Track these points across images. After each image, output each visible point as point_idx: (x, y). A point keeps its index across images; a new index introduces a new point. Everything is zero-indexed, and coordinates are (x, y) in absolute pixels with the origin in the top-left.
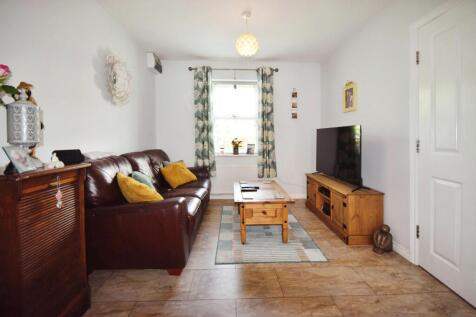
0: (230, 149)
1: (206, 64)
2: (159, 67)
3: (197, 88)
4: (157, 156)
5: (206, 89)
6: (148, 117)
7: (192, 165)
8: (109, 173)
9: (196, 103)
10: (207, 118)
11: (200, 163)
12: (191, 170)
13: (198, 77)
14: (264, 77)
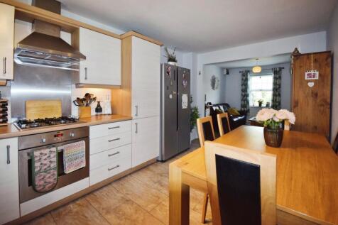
0: (257, 105)
1: (247, 69)
2: (228, 73)
3: (243, 79)
4: (226, 105)
5: (247, 80)
6: (223, 95)
7: (239, 110)
8: (214, 108)
9: (242, 85)
10: (246, 91)
11: (243, 109)
12: (239, 112)
13: (243, 75)
14: (275, 72)
